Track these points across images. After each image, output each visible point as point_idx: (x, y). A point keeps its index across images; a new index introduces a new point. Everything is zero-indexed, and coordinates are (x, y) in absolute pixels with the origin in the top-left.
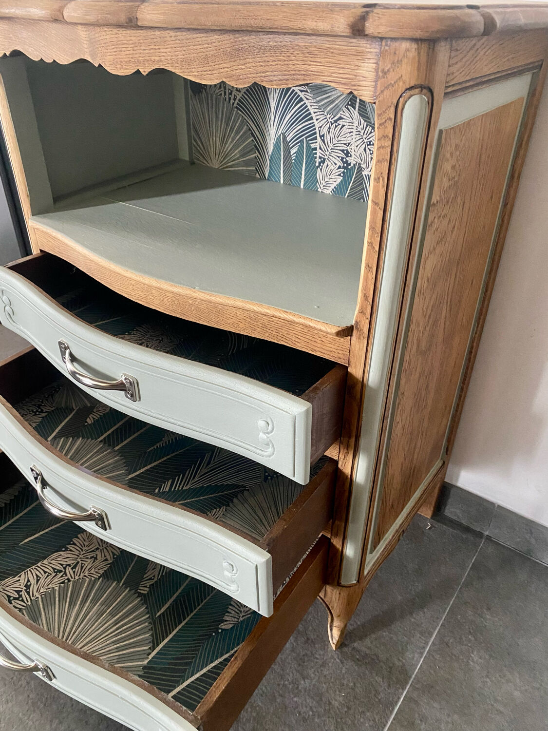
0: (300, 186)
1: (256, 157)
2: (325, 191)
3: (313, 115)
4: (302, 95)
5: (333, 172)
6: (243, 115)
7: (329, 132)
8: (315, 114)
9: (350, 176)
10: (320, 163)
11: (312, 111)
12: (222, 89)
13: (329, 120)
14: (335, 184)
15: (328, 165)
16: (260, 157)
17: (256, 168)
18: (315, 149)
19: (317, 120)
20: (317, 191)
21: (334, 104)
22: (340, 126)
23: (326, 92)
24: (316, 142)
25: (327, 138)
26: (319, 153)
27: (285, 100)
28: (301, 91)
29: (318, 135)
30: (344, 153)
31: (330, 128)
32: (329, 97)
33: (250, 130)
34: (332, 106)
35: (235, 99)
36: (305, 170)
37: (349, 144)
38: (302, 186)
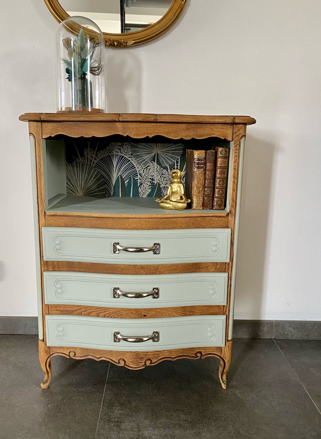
0: (130, 196)
1: (105, 187)
2: (143, 196)
3: (136, 166)
4: (129, 159)
5: (147, 188)
6: (98, 169)
7: (143, 172)
8: (137, 166)
9: (155, 188)
10: (140, 185)
11: (135, 165)
12: (86, 159)
13: (143, 168)
14: (148, 193)
15: (144, 185)
16: (108, 187)
17: (106, 192)
18: (138, 180)
19: (137, 168)
20: (139, 197)
21: (145, 161)
22: (149, 169)
23: (141, 157)
24: (138, 177)
25: (143, 174)
26: (139, 181)
27: (121, 161)
28: (129, 157)
29: (138, 174)
30: (151, 179)
31: (144, 170)
32: (143, 158)
33: (102, 176)
34: (144, 162)
35: (93, 163)
36: (133, 189)
37: (153, 175)
38: (131, 196)
